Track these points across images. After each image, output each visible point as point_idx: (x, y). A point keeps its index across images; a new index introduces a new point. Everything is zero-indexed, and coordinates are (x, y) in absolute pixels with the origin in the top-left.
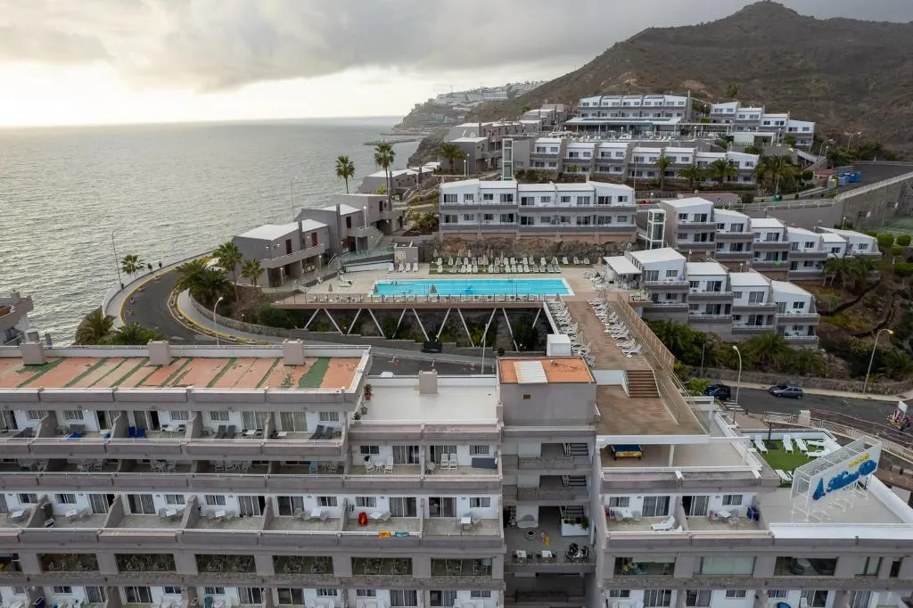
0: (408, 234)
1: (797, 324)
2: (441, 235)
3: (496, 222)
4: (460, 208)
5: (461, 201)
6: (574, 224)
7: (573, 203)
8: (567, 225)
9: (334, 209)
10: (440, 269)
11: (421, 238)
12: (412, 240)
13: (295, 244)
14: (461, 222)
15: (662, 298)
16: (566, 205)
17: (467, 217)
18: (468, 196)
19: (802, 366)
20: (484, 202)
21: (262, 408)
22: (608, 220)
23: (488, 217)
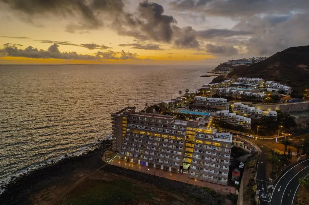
0: (188, 104)
1: (248, 125)
2: (193, 104)
3: (203, 104)
4: (197, 101)
5: (197, 100)
6: (216, 105)
7: (216, 102)
8: (214, 105)
9: (177, 99)
10: (192, 110)
11: (190, 105)
12: (189, 105)
13: (170, 104)
14: (197, 103)
15: (224, 118)
16: (215, 102)
17: (198, 102)
18: (199, 99)
19: (246, 131)
20: (201, 100)
21: (163, 120)
22: (222, 105)
23: (202, 103)
